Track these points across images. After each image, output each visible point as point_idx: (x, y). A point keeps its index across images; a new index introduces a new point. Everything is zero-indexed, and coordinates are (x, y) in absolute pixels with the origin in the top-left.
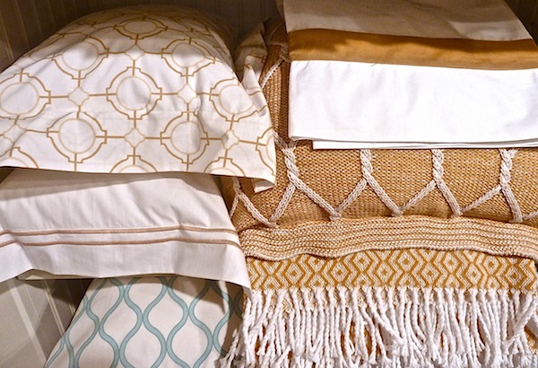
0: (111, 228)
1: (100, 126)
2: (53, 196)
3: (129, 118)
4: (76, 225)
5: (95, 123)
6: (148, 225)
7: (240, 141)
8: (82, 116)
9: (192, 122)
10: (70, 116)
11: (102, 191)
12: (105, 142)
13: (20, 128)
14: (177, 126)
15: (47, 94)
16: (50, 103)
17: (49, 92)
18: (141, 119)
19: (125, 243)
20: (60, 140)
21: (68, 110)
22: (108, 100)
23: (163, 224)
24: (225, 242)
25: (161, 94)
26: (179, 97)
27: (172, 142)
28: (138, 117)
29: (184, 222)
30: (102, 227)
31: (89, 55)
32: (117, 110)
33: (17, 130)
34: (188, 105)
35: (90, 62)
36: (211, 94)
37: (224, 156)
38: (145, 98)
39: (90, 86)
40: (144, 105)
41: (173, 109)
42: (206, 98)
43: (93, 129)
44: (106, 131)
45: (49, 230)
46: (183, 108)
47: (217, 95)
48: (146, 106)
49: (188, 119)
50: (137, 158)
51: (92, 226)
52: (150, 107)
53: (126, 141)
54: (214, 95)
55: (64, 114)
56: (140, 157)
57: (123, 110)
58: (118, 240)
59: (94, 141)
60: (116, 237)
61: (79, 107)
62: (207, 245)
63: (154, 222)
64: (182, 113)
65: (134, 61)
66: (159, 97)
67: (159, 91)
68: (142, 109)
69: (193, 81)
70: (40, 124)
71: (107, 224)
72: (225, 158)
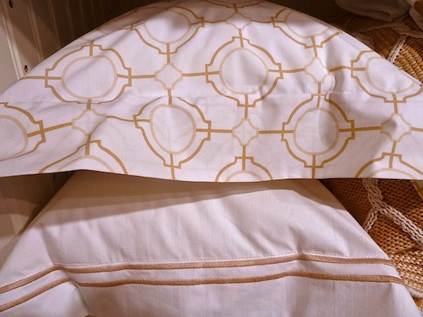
0: (203, 260)
1: (201, 114)
2: (122, 219)
3: (239, 105)
4: (154, 257)
5: (195, 110)
6: (256, 255)
7: (413, 129)
8: (176, 101)
9: (322, 109)
10: (161, 102)
11: (188, 210)
12: (208, 138)
13: (97, 114)
14: (304, 115)
15: (126, 73)
16: (130, 85)
17: (129, 70)
18: (253, 106)
19: (224, 282)
20: (153, 133)
21: (155, 95)
22: (208, 81)
23: (277, 253)
24: (387, 279)
25: (280, 71)
26: (307, 74)
27: (294, 137)
28: (250, 103)
29: (307, 250)
30: (191, 259)
31: (177, 24)
32: (221, 94)
33: (91, 117)
34: (319, 84)
35: (180, 33)
36: (353, 69)
37: (390, 151)
38: (260, 77)
39: (185, 61)
40: (257, 88)
41: (299, 90)
42: (347, 73)
43: (192, 119)
44: (209, 123)
45: (116, 264)
46: (313, 89)
47: (363, 69)
48: (261, 89)
49: (318, 106)
50: (248, 161)
51: (176, 258)
52: (266, 89)
53: (234, 136)
54: (357, 69)
55: (151, 99)
56: (252, 159)
57: (229, 93)
58: (213, 277)
59: (194, 136)
60: (211, 274)
61: (169, 91)
62: (353, 283)
63: (264, 251)
64: (313, 96)
65: (240, 30)
66: (278, 75)
67: (277, 68)
68: (254, 92)
69: (322, 53)
70: (123, 109)
71: (197, 255)
72: (392, 155)
